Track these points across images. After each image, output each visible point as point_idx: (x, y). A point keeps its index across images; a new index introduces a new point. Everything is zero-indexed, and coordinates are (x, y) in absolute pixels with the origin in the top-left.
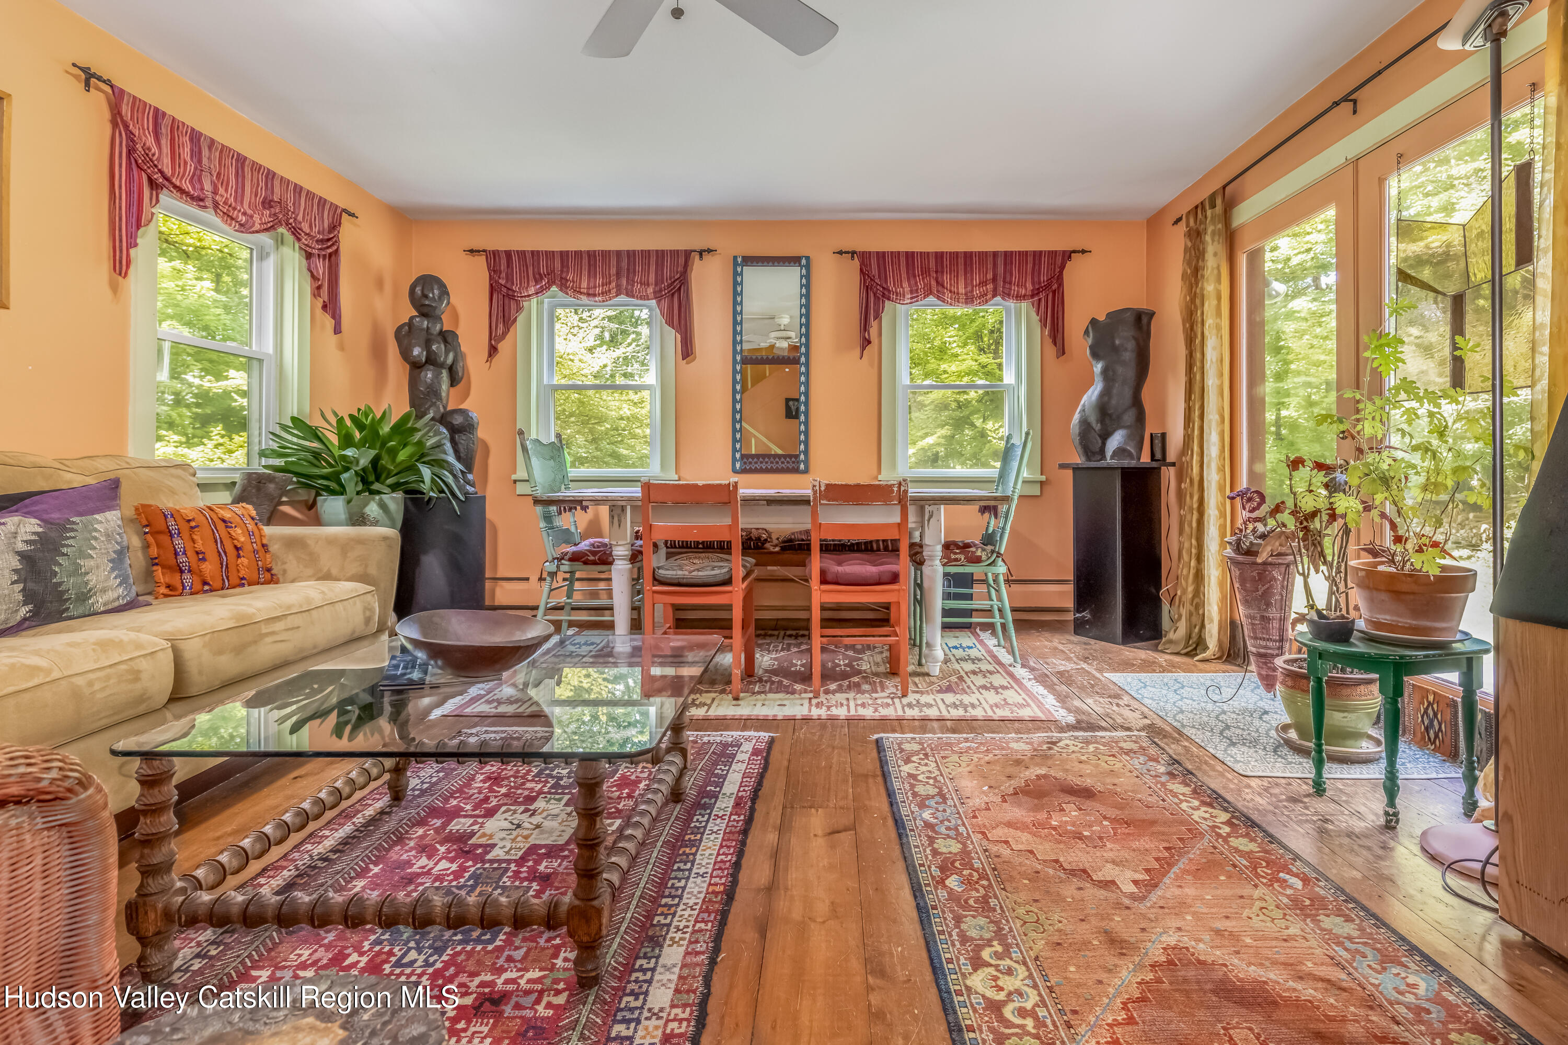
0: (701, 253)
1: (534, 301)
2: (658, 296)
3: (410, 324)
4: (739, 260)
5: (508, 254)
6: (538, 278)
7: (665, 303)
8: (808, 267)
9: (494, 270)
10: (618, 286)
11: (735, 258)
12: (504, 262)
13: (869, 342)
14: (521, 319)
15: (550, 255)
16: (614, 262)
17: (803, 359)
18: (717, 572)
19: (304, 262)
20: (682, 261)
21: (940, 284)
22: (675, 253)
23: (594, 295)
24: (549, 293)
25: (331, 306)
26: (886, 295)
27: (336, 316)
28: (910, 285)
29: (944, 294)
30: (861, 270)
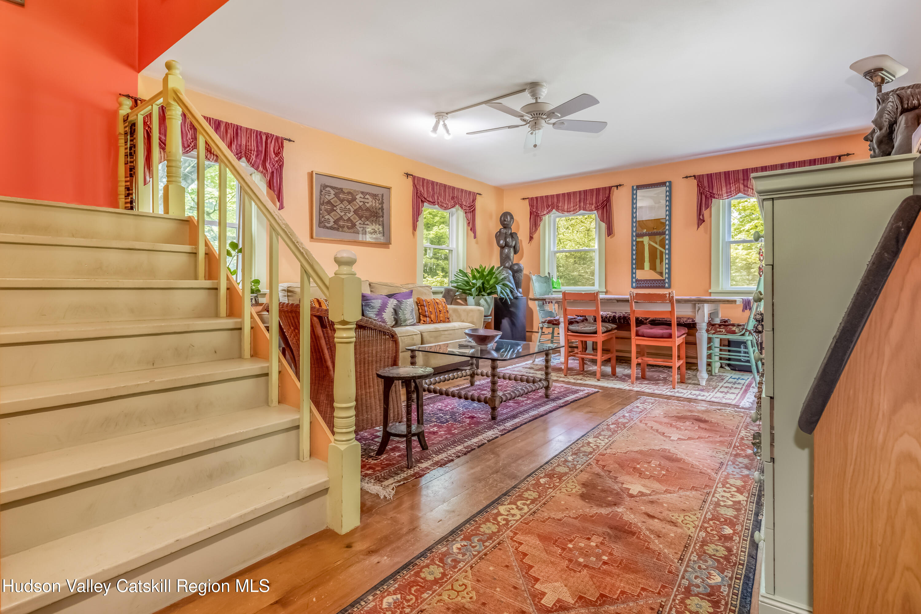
0: (617, 186)
1: (547, 216)
2: (597, 208)
3: (500, 231)
4: (635, 187)
5: (537, 198)
6: (548, 207)
7: (600, 212)
8: (670, 186)
9: (531, 206)
10: (580, 207)
11: (633, 187)
12: (535, 202)
13: (704, 221)
14: (542, 224)
15: (552, 196)
16: (578, 196)
17: (667, 232)
18: (591, 328)
19: (465, 215)
20: (608, 192)
21: (746, 186)
22: (605, 189)
23: (570, 211)
24: (552, 212)
25: (473, 229)
26: (712, 196)
27: (475, 233)
28: (727, 189)
29: (748, 191)
30: (698, 185)
